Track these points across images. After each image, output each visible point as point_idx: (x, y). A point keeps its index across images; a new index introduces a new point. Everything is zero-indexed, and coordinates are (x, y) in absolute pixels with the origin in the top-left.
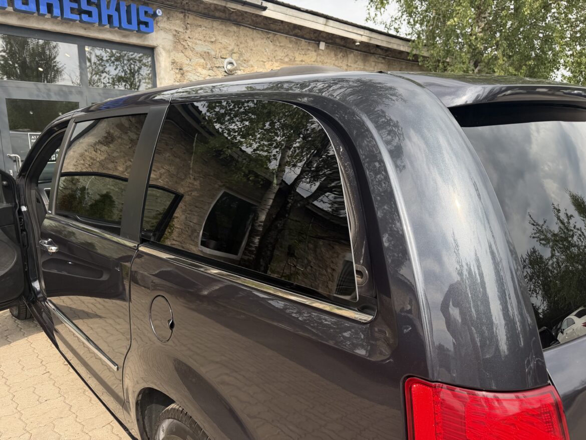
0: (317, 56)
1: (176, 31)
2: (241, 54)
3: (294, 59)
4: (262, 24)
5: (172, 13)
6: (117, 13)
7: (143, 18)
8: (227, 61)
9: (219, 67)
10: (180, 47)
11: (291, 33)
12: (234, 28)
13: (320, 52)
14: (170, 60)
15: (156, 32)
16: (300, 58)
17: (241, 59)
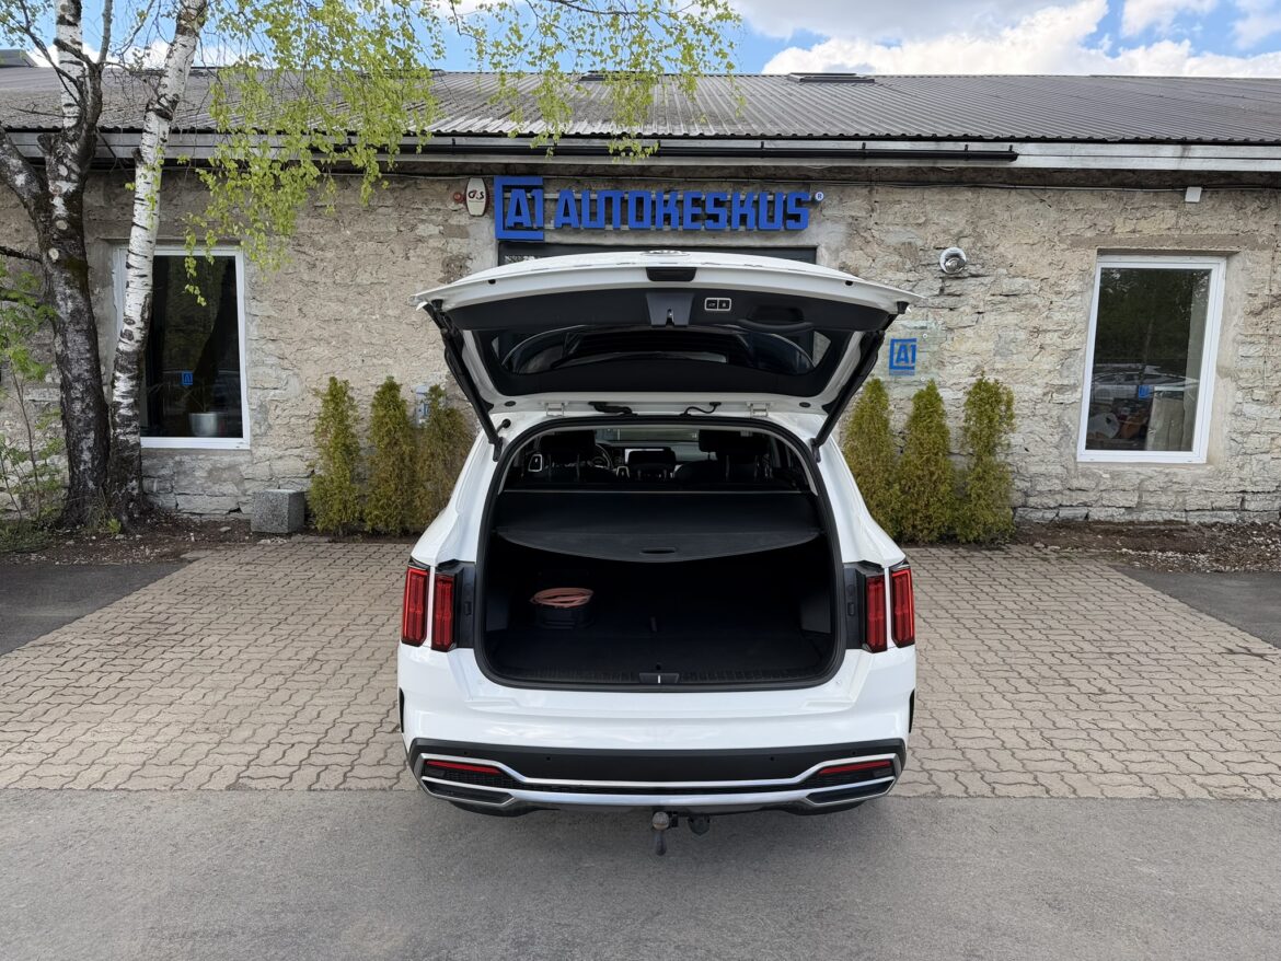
0: (1178, 217)
1: (853, 217)
2: (979, 237)
3: (1114, 229)
4: (1033, 179)
5: (848, 190)
7: (792, 209)
8: (947, 250)
9: (929, 264)
10: (858, 241)
11: (1106, 182)
12: (969, 194)
13: (1188, 206)
15: (819, 223)
16: (1130, 226)
17: (979, 245)
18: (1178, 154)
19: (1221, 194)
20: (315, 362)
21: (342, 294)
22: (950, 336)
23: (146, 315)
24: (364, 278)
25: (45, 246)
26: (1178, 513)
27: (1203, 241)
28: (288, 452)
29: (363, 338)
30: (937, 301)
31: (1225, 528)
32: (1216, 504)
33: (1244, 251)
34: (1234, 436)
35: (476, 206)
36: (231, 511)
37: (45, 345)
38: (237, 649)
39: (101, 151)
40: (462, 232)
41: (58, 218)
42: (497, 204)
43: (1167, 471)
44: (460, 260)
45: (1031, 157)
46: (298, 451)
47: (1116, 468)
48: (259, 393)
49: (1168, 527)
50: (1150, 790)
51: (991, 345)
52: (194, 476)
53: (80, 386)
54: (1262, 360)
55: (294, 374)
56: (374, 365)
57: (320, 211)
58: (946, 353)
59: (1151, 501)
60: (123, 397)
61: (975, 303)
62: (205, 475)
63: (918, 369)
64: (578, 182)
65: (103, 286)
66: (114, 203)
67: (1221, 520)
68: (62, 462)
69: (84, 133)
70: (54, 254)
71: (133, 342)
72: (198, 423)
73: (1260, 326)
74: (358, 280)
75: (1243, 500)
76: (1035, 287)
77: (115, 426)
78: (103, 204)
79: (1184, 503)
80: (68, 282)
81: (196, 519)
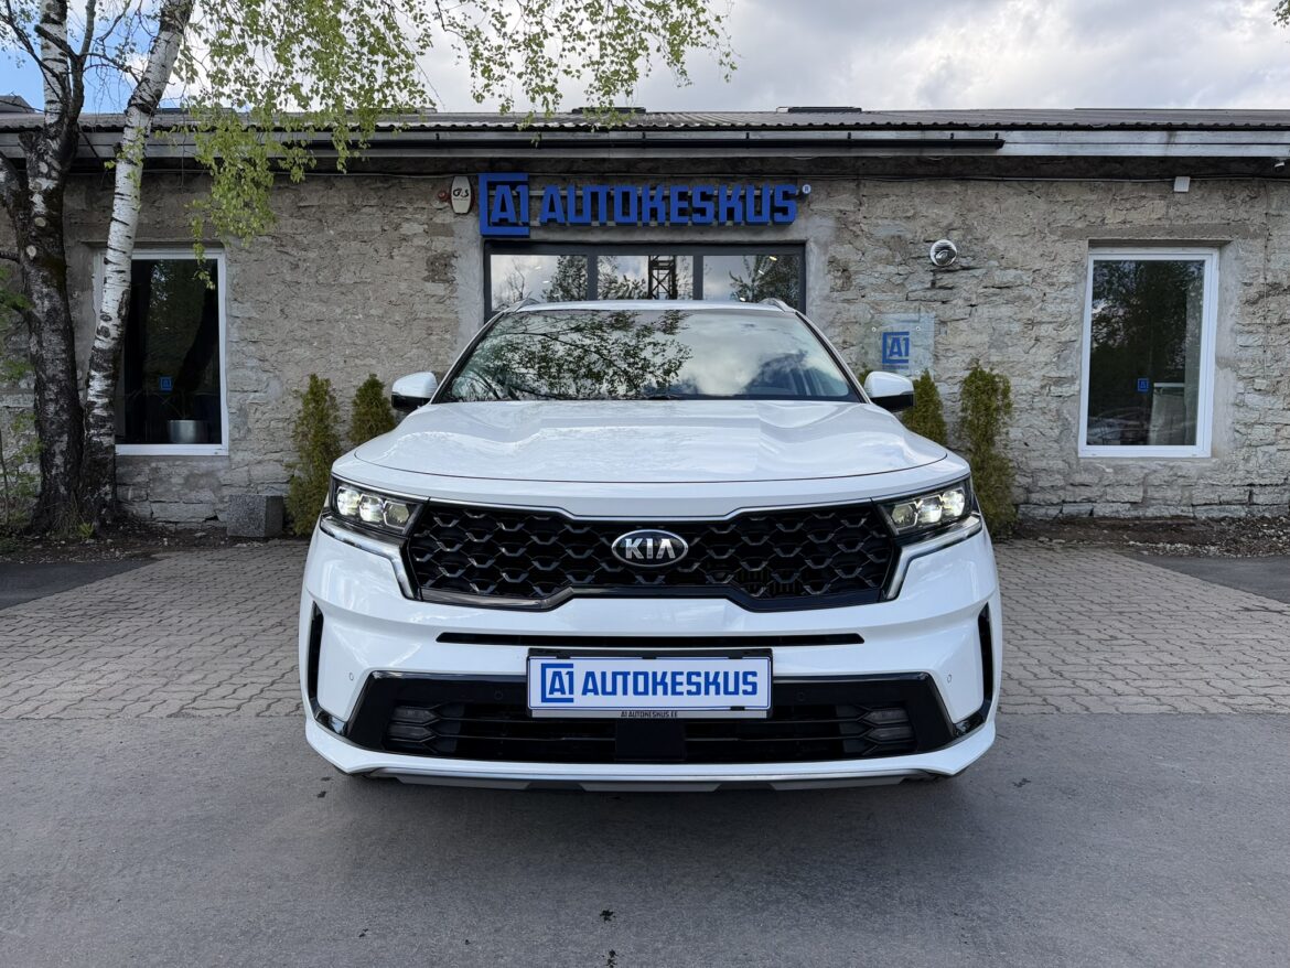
0: (1168, 207)
1: (841, 211)
2: (969, 229)
3: (1104, 219)
4: (1020, 169)
5: (835, 185)
6: (741, 204)
7: (779, 202)
8: (938, 243)
9: (919, 257)
10: (847, 236)
11: (1094, 173)
12: (957, 187)
13: (1178, 196)
14: (825, 259)
15: (806, 218)
16: (1120, 217)
17: (969, 237)
18: (1164, 140)
19: (1210, 184)
20: (297, 363)
21: (325, 294)
22: (943, 330)
23: (123, 312)
24: (347, 278)
25: (23, 245)
26: (1185, 508)
27: (1194, 232)
28: (268, 457)
29: (346, 338)
30: (929, 294)
31: (1234, 522)
32: (1223, 498)
33: (1237, 240)
34: (1238, 427)
35: (461, 204)
36: (208, 519)
37: (21, 350)
38: (198, 619)
39: (84, 151)
40: (447, 231)
41: (37, 215)
42: (482, 202)
43: (1171, 464)
44: (445, 259)
45: (1018, 146)
46: (277, 456)
47: (1120, 463)
48: (239, 396)
49: (1176, 521)
50: (1169, 708)
51: (985, 338)
52: (171, 483)
53: (54, 388)
54: (1261, 350)
55: (275, 376)
56: (356, 366)
57: (303, 211)
58: (940, 346)
59: (1156, 495)
60: (97, 396)
61: (967, 295)
62: (182, 481)
63: (911, 363)
64: (564, 179)
65: (83, 290)
66: (95, 206)
67: (1230, 515)
68: (35, 470)
69: (65, 128)
70: (32, 251)
71: (109, 340)
72: (177, 428)
73: (1258, 315)
74: (342, 280)
75: (1251, 494)
76: (1027, 278)
77: (89, 426)
78: (85, 208)
79: (1191, 497)
80: (44, 281)
81: (172, 527)
